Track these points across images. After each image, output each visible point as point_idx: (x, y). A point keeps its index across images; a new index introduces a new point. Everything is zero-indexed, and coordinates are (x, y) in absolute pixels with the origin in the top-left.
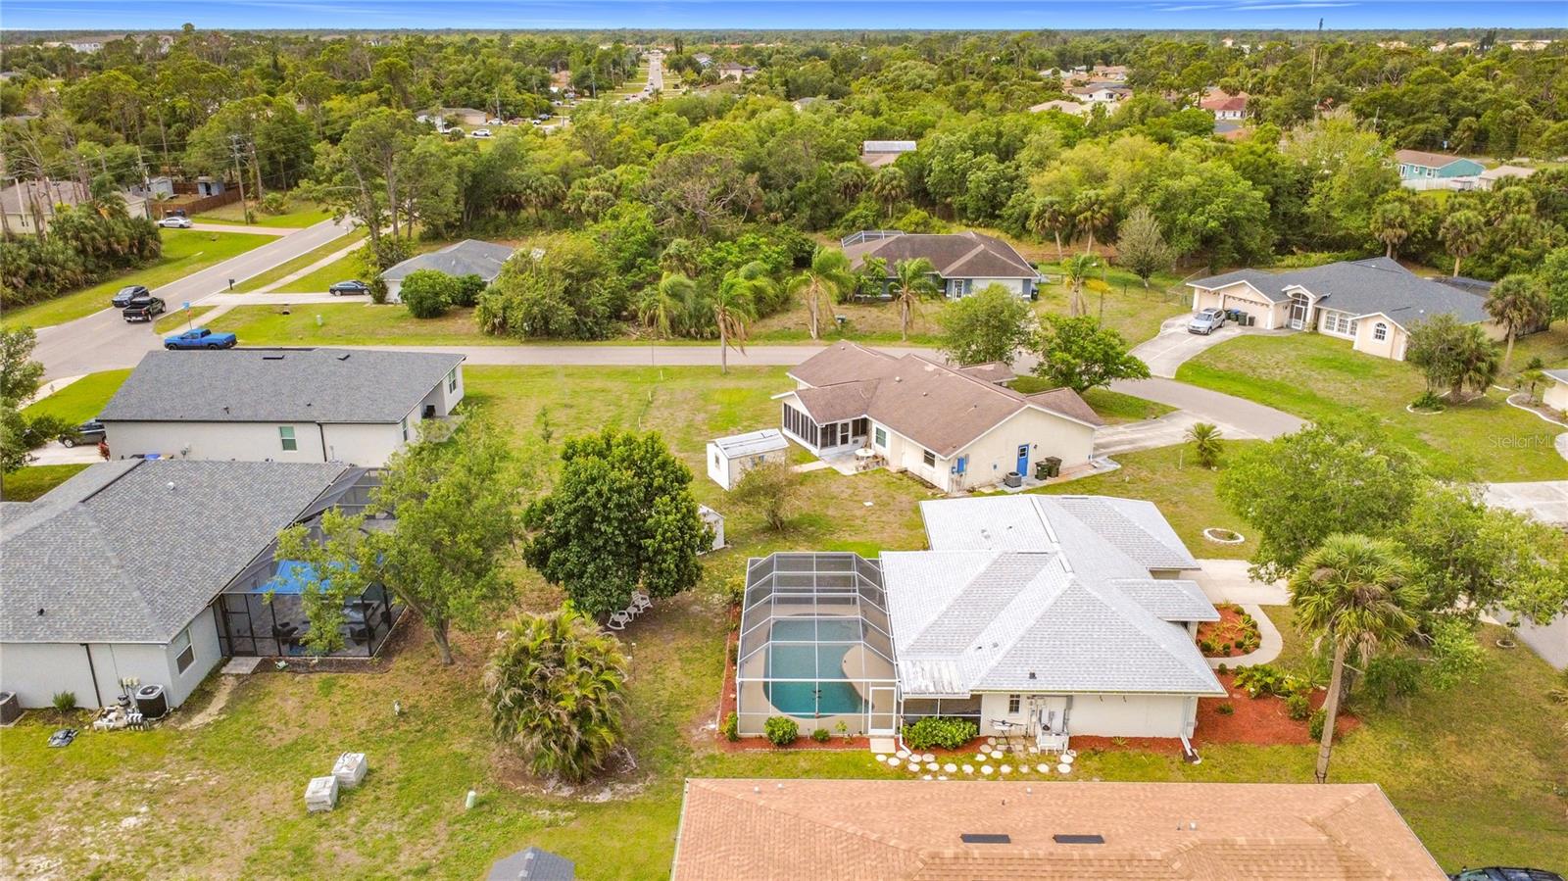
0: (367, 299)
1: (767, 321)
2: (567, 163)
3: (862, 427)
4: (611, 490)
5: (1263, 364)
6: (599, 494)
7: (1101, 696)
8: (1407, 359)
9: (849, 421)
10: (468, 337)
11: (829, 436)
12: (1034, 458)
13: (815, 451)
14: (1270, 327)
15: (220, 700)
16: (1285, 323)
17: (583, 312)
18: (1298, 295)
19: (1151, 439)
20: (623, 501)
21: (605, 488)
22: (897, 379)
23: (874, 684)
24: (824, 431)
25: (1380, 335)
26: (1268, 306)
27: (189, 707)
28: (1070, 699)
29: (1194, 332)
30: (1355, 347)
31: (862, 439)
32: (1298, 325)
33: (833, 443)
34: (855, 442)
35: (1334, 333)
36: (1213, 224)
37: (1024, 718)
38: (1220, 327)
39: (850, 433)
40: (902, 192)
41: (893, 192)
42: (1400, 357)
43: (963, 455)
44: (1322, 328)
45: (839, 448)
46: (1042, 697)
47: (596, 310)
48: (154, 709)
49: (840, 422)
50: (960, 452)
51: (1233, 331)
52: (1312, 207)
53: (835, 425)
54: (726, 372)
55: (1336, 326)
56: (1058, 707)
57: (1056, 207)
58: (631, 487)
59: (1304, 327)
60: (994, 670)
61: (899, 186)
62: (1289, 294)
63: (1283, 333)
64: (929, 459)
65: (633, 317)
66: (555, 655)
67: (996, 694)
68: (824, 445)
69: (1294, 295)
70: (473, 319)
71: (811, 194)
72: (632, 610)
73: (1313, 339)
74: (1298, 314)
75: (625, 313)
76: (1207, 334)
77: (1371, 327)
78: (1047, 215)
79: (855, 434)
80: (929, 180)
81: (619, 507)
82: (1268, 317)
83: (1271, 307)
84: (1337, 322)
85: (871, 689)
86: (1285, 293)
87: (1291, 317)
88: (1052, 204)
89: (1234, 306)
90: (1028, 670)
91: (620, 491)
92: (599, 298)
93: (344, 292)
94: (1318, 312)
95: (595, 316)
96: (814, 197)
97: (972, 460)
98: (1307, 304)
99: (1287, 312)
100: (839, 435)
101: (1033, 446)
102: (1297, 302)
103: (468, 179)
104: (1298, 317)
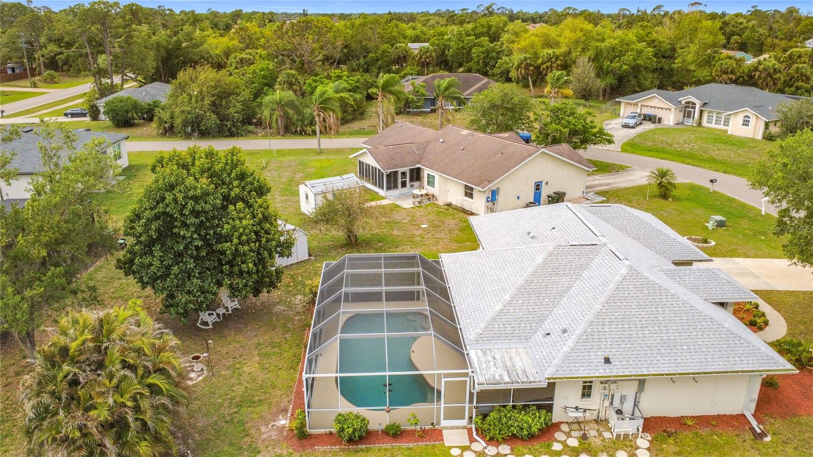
0: (87, 119)
1: (349, 125)
2: (228, 48)
3: (416, 175)
4: (186, 197)
5: (675, 142)
6: (175, 200)
7: (672, 378)
8: (764, 138)
9: (406, 169)
10: (150, 137)
11: (392, 181)
12: (545, 191)
13: (382, 192)
14: (672, 123)
16: (680, 121)
17: (223, 118)
18: (689, 102)
19: (619, 183)
20: (198, 208)
21: (180, 196)
22: (441, 140)
23: (446, 376)
24: (388, 176)
25: (746, 123)
26: (670, 110)
28: (641, 383)
29: (626, 126)
30: (729, 133)
31: (416, 184)
32: (689, 122)
33: (396, 187)
34: (412, 186)
35: (713, 125)
36: (625, 67)
38: (641, 124)
39: (408, 179)
40: (433, 59)
41: (427, 60)
42: (759, 137)
43: (495, 188)
44: (705, 123)
45: (400, 191)
46: (615, 382)
47: (233, 117)
49: (401, 170)
50: (493, 185)
51: (648, 126)
52: (677, 64)
53: (396, 173)
54: (320, 152)
55: (714, 121)
56: (630, 391)
57: (528, 61)
59: (692, 123)
60: (567, 357)
61: (430, 56)
62: (683, 102)
63: (680, 126)
64: (469, 193)
65: (259, 124)
67: (569, 380)
68: (389, 188)
69: (686, 103)
71: (378, 60)
72: (221, 311)
73: (699, 129)
74: (688, 115)
75: (255, 121)
76: (634, 128)
77: (740, 118)
78: (522, 66)
79: (412, 180)
80: (449, 53)
81: (196, 214)
82: (670, 118)
83: (673, 110)
84: (714, 118)
85: (443, 380)
86: (680, 102)
87: (684, 117)
88: (526, 59)
89: (646, 111)
90: (601, 355)
91: (196, 199)
92: (234, 110)
93: (73, 115)
94: (701, 112)
95: (233, 121)
96: (380, 63)
97: (502, 192)
98: (695, 108)
99: (682, 114)
100: (400, 180)
101: (544, 184)
102: (688, 107)
103: (163, 52)
104: (689, 116)
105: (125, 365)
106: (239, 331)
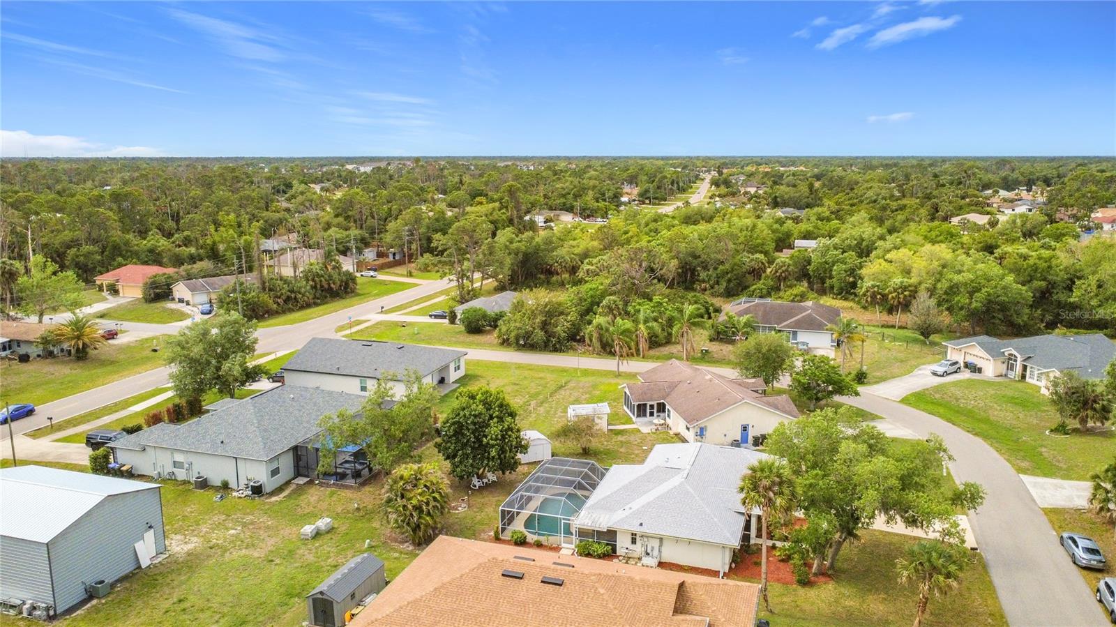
0: (446, 321)
1: (662, 349)
2: (587, 249)
3: (662, 408)
4: (470, 415)
5: (965, 397)
6: (465, 416)
7: (677, 540)
9: (655, 403)
10: (491, 345)
11: (641, 410)
12: (752, 433)
13: (634, 418)
14: (992, 375)
15: (285, 493)
16: (1004, 373)
17: (549, 335)
18: (1011, 355)
20: (476, 421)
21: (467, 414)
22: (689, 382)
23: (564, 519)
24: (639, 406)
26: (991, 360)
27: (272, 494)
28: (661, 539)
29: (935, 374)
30: (1042, 392)
31: (662, 414)
32: (1011, 375)
33: (645, 415)
34: (658, 416)
37: (638, 549)
38: (956, 372)
39: (655, 410)
40: (790, 274)
41: (783, 275)
43: (702, 426)
44: (1028, 379)
45: (648, 418)
46: (647, 537)
47: (559, 335)
48: (257, 490)
49: (649, 403)
50: (702, 423)
51: (966, 375)
53: (645, 405)
54: (618, 375)
56: (656, 543)
57: (876, 289)
58: (480, 414)
59: (1015, 376)
60: (622, 519)
61: (787, 270)
62: (1006, 354)
63: (1001, 380)
64: (687, 428)
65: (582, 341)
66: (414, 482)
67: (624, 532)
68: (639, 416)
69: (1008, 355)
70: (493, 337)
71: (727, 273)
72: (485, 481)
73: (1020, 385)
74: (1011, 367)
75: (578, 338)
76: (943, 376)
78: (868, 294)
79: (659, 411)
80: (810, 268)
81: (474, 424)
82: (991, 368)
83: (993, 361)
85: (563, 521)
86: (1004, 353)
87: (1008, 369)
88: (873, 286)
89: (970, 359)
90: (640, 522)
91: (475, 416)
92: (561, 327)
93: (436, 317)
94: (1025, 368)
95: (558, 338)
96: (729, 276)
97: (707, 430)
98: (1016, 361)
99: (1005, 366)
100: (648, 411)
101: (750, 427)
102: (1011, 359)
103: (520, 256)
104: (1012, 370)
105: (425, 486)
106: (491, 493)
